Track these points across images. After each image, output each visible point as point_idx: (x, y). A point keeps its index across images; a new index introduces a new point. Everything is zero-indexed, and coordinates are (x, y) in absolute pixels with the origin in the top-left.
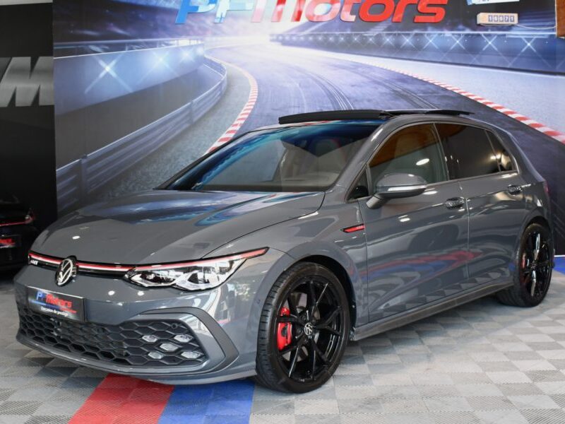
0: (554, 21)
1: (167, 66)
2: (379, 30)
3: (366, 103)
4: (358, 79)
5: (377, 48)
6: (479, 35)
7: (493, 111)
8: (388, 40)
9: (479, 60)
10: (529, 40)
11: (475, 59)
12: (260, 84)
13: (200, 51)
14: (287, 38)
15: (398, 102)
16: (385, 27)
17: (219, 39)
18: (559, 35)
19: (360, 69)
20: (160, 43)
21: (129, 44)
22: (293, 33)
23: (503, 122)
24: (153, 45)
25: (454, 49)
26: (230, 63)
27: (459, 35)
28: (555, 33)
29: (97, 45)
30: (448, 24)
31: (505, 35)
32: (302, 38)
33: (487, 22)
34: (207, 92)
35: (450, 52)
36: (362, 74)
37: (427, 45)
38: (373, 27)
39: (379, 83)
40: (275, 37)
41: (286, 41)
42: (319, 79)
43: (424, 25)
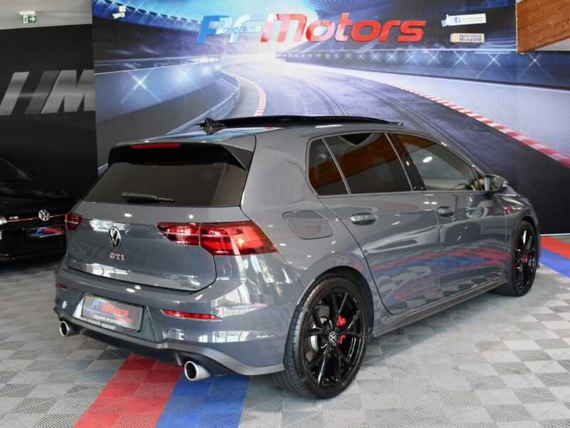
0: (515, 39)
1: (190, 80)
2: (367, 48)
3: (357, 109)
4: (351, 89)
5: (366, 64)
6: (452, 52)
7: (464, 115)
8: (375, 57)
9: (451, 72)
10: (494, 56)
11: (448, 72)
12: (268, 94)
13: (217, 67)
14: (290, 56)
15: (384, 109)
16: (373, 46)
17: (233, 56)
18: (519, 52)
19: (352, 81)
20: (184, 61)
21: (157, 61)
22: (296, 51)
23: (472, 125)
24: (178, 62)
25: (430, 64)
26: (242, 77)
27: (435, 52)
28: (516, 50)
29: (131, 63)
30: (425, 42)
31: (473, 52)
32: (303, 56)
33: (459, 41)
34: (224, 102)
35: (428, 67)
36: (354, 86)
37: (408, 60)
38: (362, 46)
39: (368, 93)
40: (280, 55)
41: (289, 59)
42: (317, 90)
43: (406, 44)
